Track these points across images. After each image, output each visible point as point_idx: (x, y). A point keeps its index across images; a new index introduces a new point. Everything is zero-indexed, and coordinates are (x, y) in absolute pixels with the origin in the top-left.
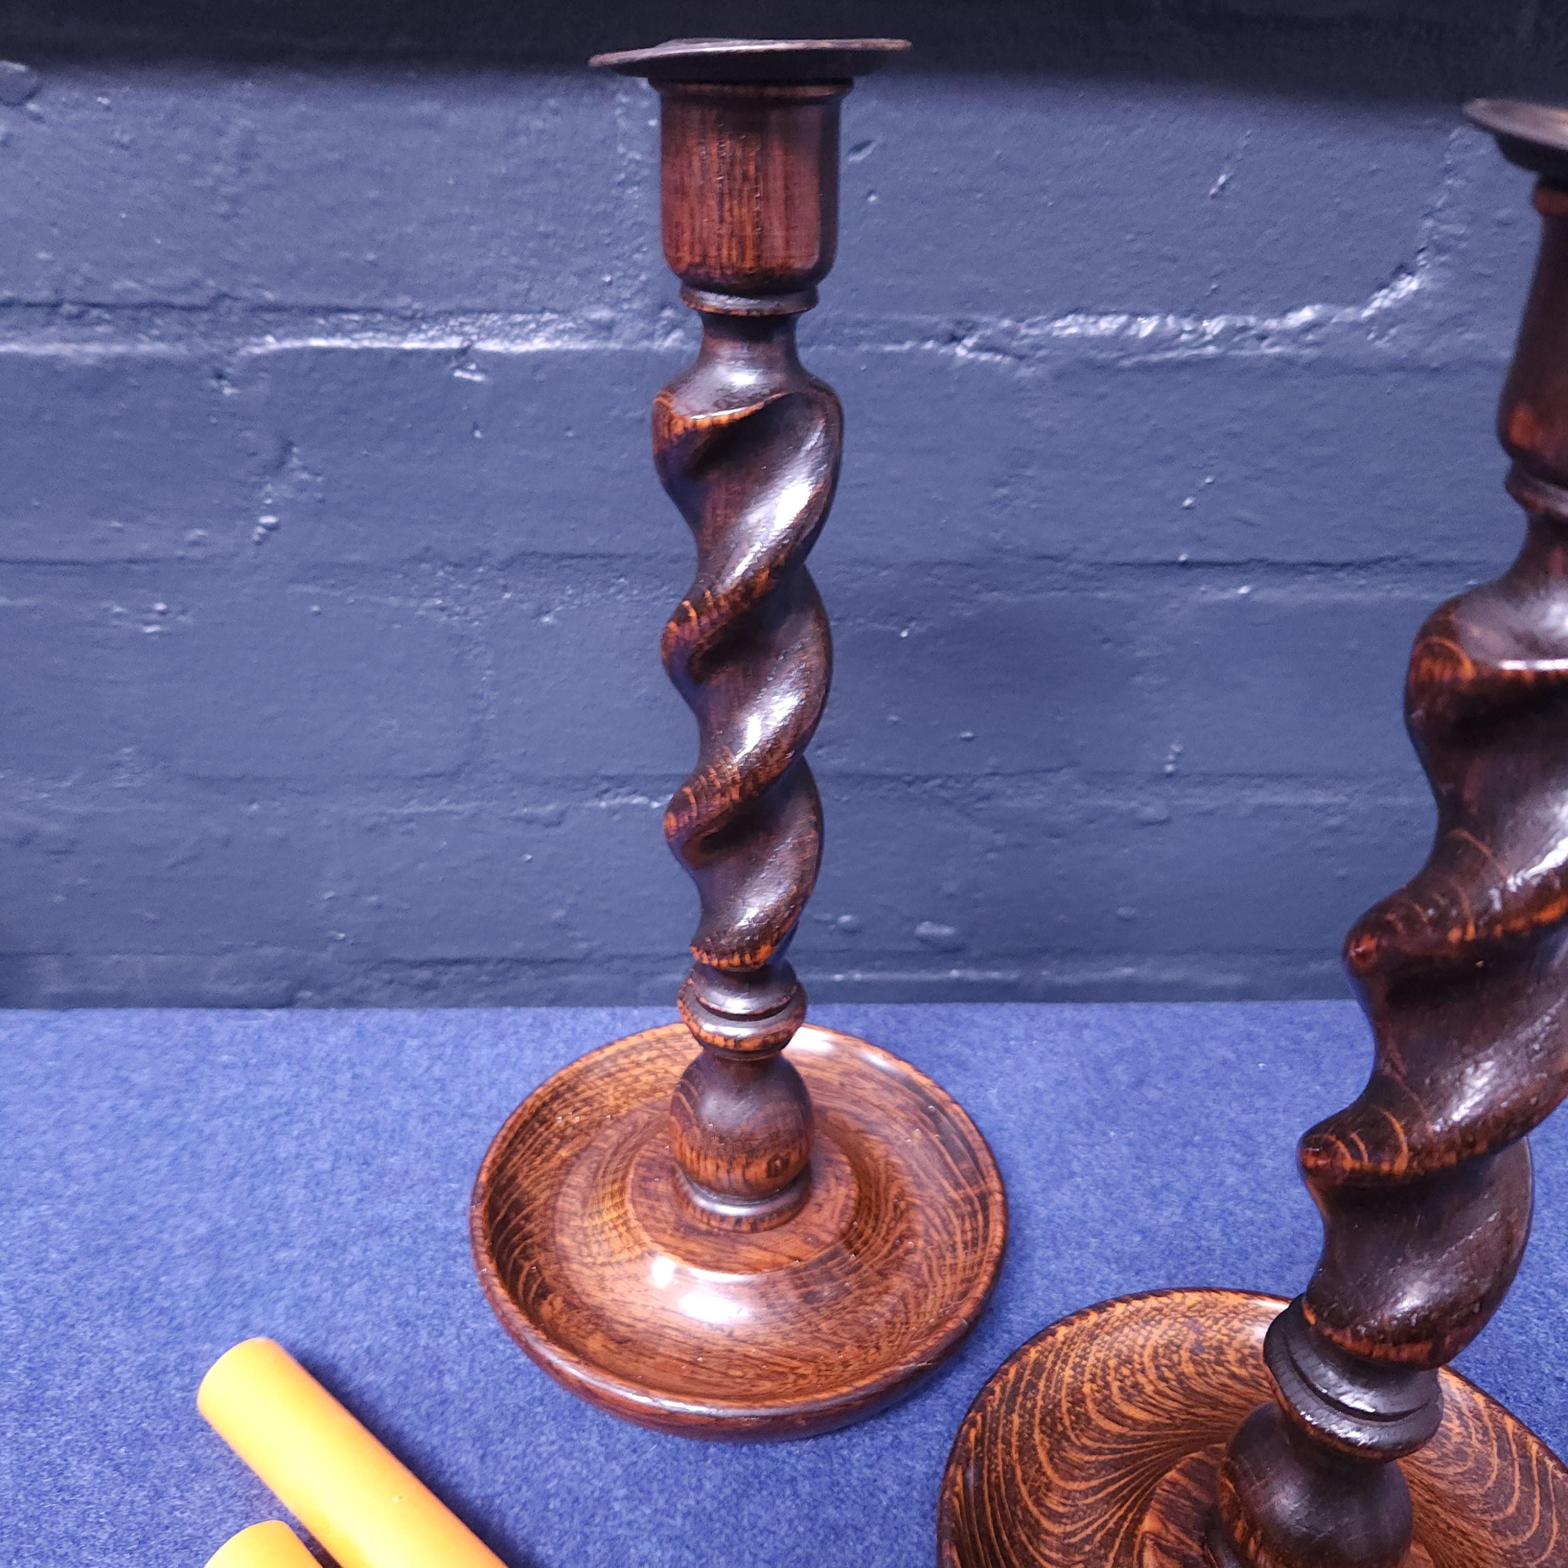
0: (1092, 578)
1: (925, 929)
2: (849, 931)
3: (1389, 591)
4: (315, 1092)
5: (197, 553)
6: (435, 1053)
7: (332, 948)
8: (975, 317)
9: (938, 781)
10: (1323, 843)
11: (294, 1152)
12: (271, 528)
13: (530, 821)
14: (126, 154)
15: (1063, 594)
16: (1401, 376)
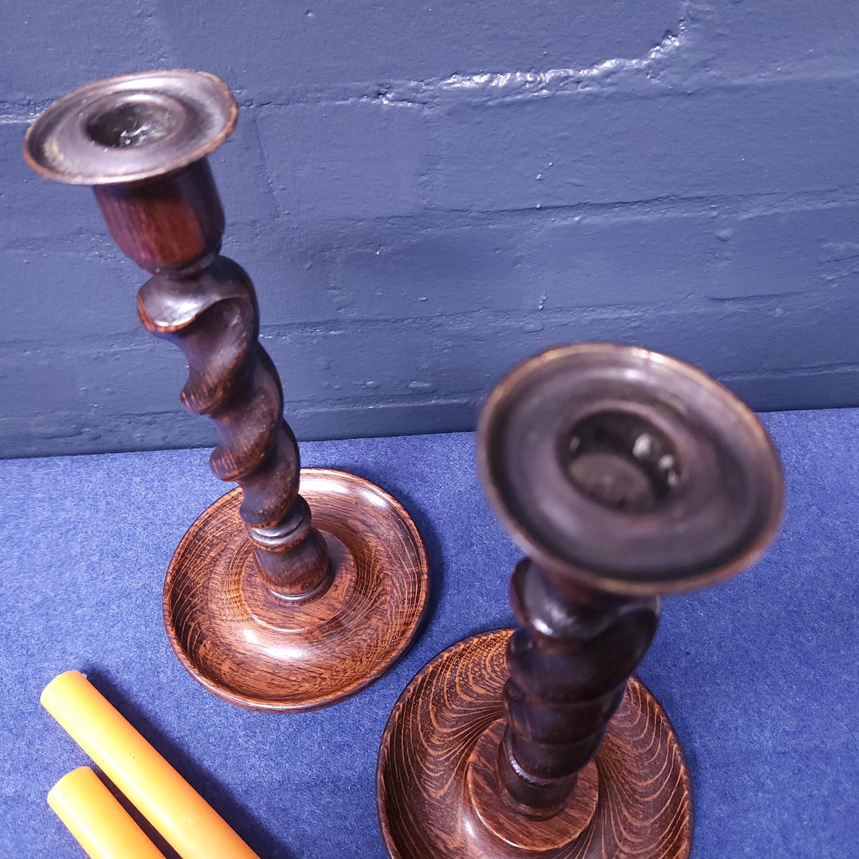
0: (484, 219)
1: (413, 385)
2: (373, 388)
3: (665, 213)
8: (391, 81)
9: (410, 320)
10: (629, 334)
11: (79, 551)
15: (469, 227)
16: (669, 98)
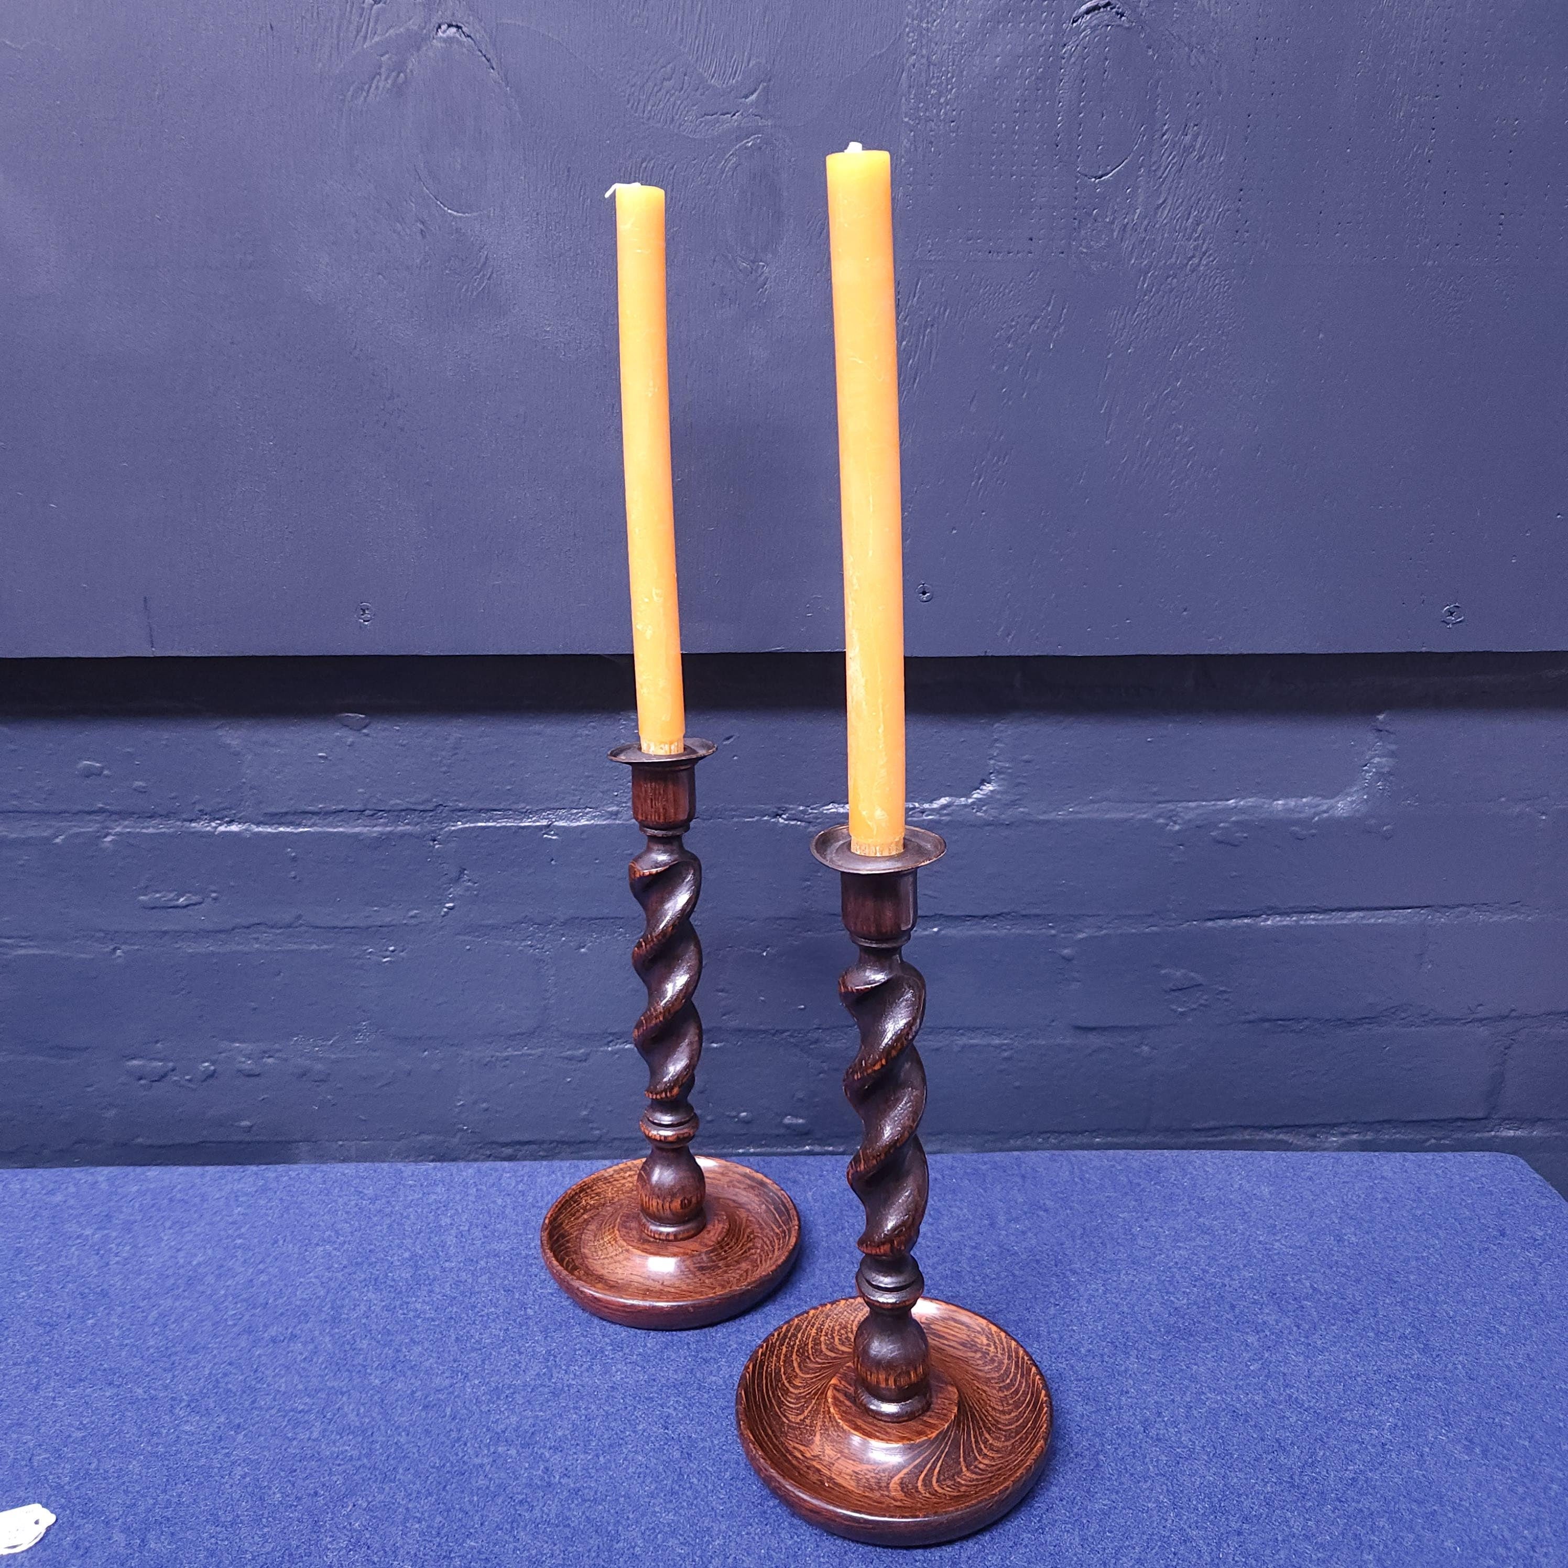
1: (788, 1120)
2: (746, 1122)
3: (1011, 929)
4: (458, 1197)
5: (413, 921)
6: (519, 1179)
7: (459, 1135)
9: (788, 1033)
10: (1002, 1067)
11: (449, 1223)
12: (451, 909)
13: (570, 1059)
14: (404, 749)
16: (992, 828)
